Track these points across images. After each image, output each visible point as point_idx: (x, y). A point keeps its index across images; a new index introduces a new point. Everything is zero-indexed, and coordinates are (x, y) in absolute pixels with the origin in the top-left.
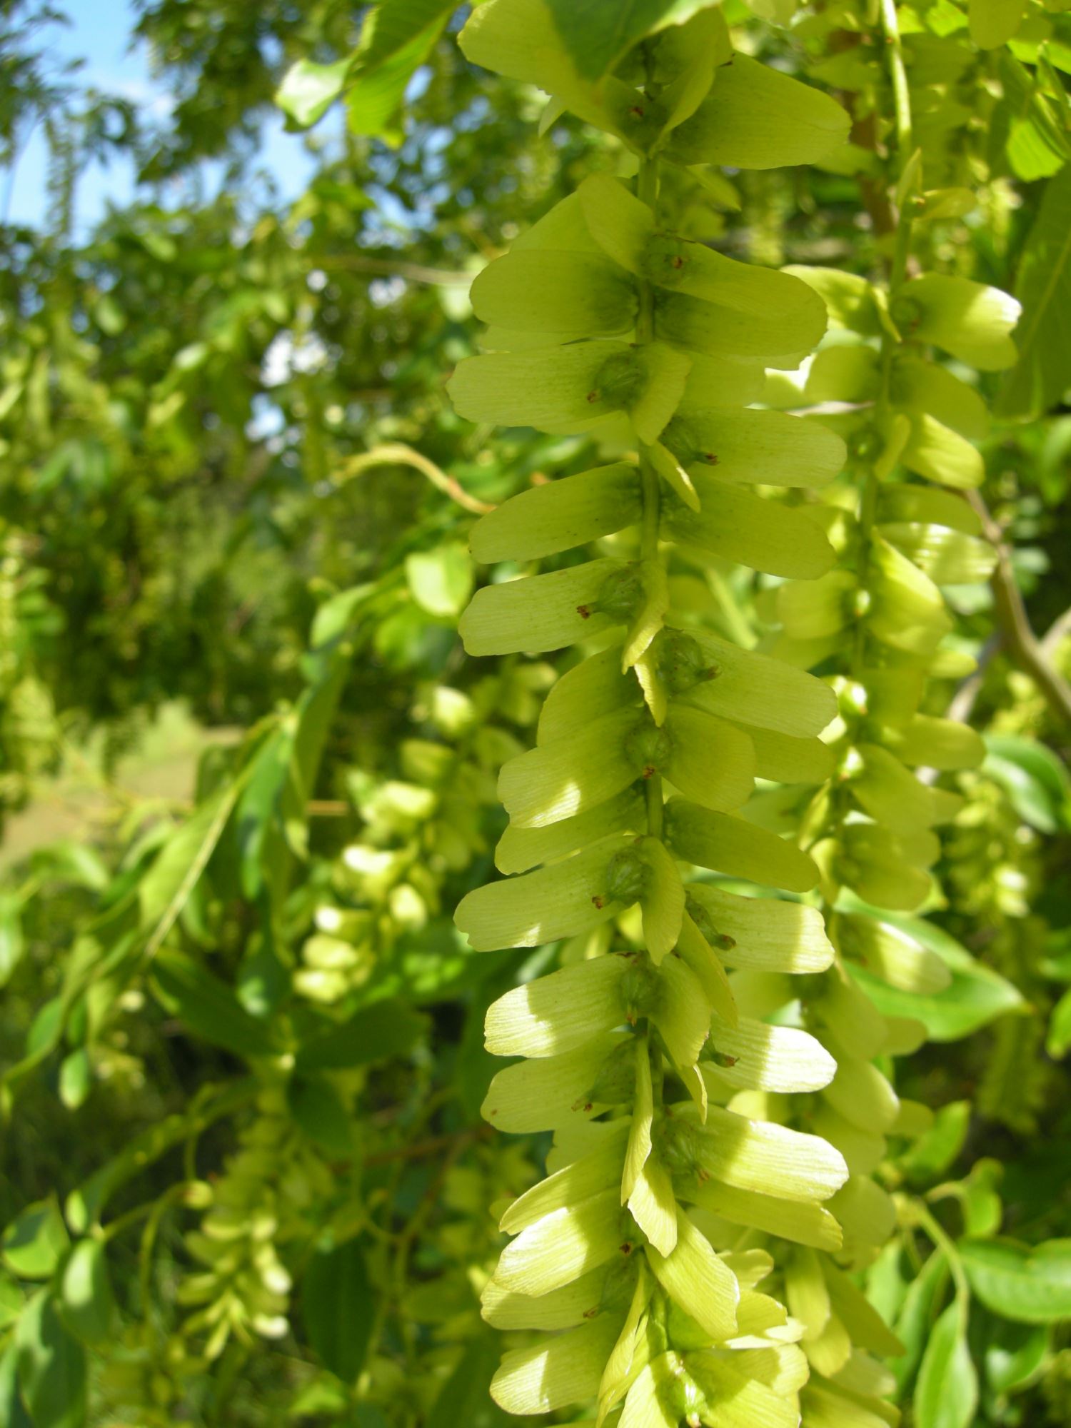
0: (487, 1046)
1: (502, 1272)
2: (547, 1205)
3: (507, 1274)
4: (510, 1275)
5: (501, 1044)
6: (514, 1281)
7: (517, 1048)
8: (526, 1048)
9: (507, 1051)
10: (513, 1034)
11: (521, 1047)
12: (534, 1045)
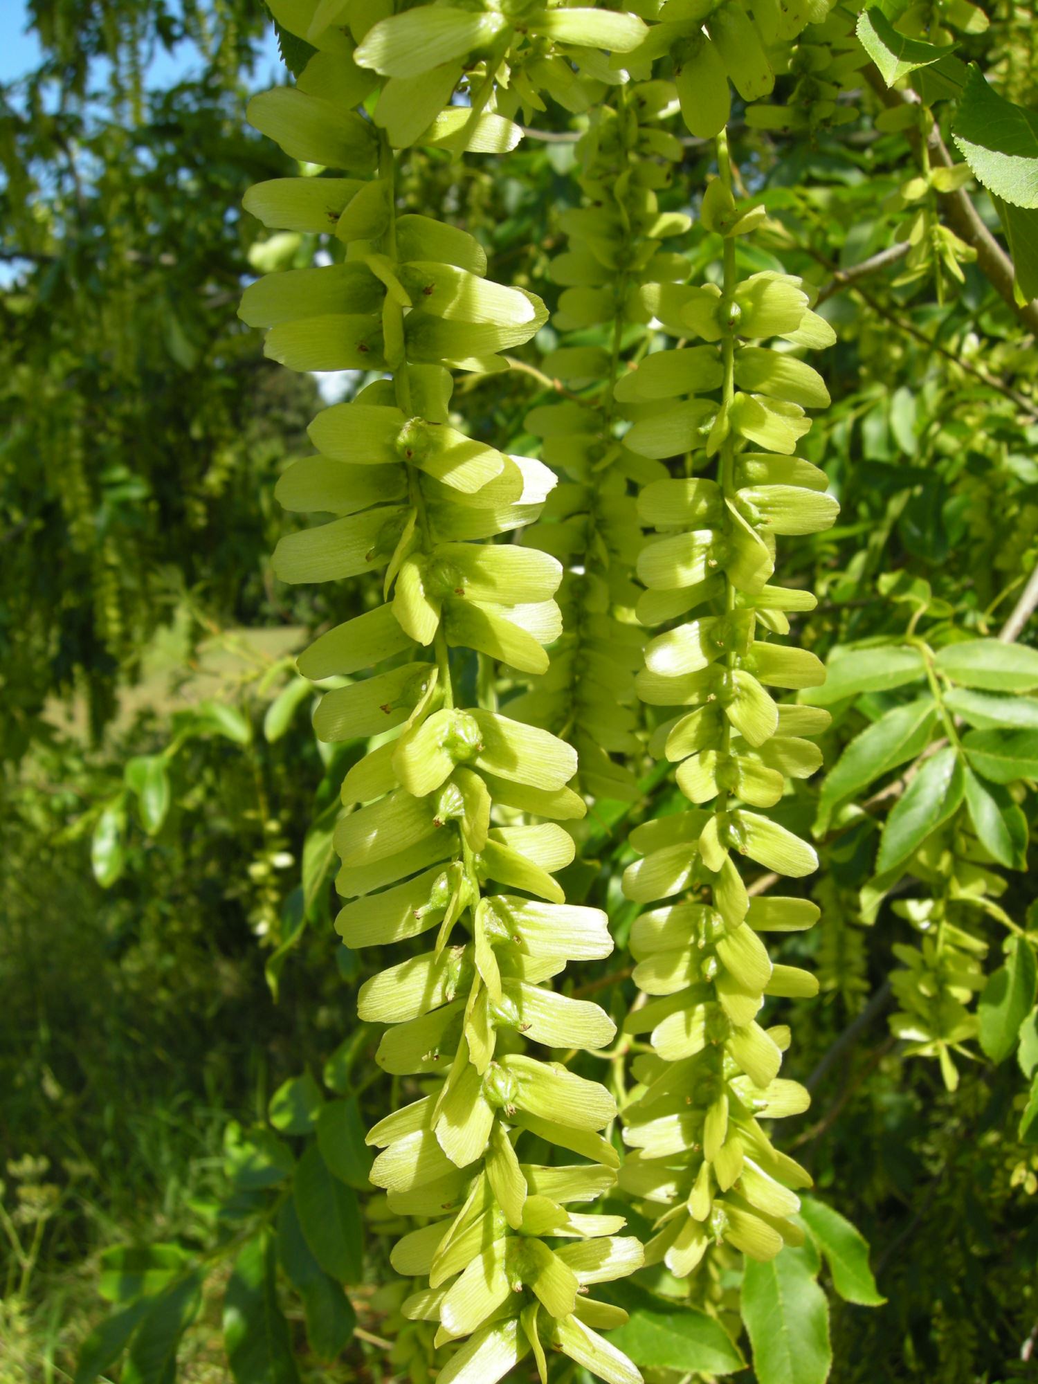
0: (359, 1014)
1: (374, 1174)
2: (408, 1127)
3: (378, 1175)
4: (380, 1176)
5: (368, 1014)
6: (384, 1180)
7: (378, 1016)
8: (384, 1016)
9: (372, 1019)
10: (376, 1007)
11: (380, 1016)
12: (390, 1014)
